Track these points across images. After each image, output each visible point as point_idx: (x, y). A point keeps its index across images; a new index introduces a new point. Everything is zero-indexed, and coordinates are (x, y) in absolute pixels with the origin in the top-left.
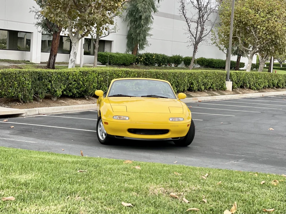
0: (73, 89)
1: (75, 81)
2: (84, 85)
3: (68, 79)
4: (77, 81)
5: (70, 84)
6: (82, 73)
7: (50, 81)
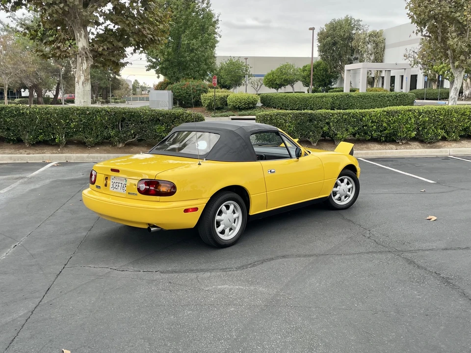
0: (371, 132)
1: (372, 122)
2: (390, 127)
3: (361, 120)
4: (378, 122)
5: (366, 126)
6: (387, 113)
7: (328, 123)
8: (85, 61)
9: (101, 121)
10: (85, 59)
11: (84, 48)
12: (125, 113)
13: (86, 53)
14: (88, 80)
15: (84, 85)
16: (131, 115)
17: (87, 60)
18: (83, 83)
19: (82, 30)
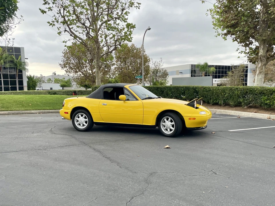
8: (260, 63)
9: (237, 93)
10: (260, 61)
11: (261, 55)
12: (248, 89)
13: (260, 58)
14: (261, 73)
15: (258, 76)
16: (251, 90)
17: (261, 62)
18: (258, 74)
19: (262, 45)
